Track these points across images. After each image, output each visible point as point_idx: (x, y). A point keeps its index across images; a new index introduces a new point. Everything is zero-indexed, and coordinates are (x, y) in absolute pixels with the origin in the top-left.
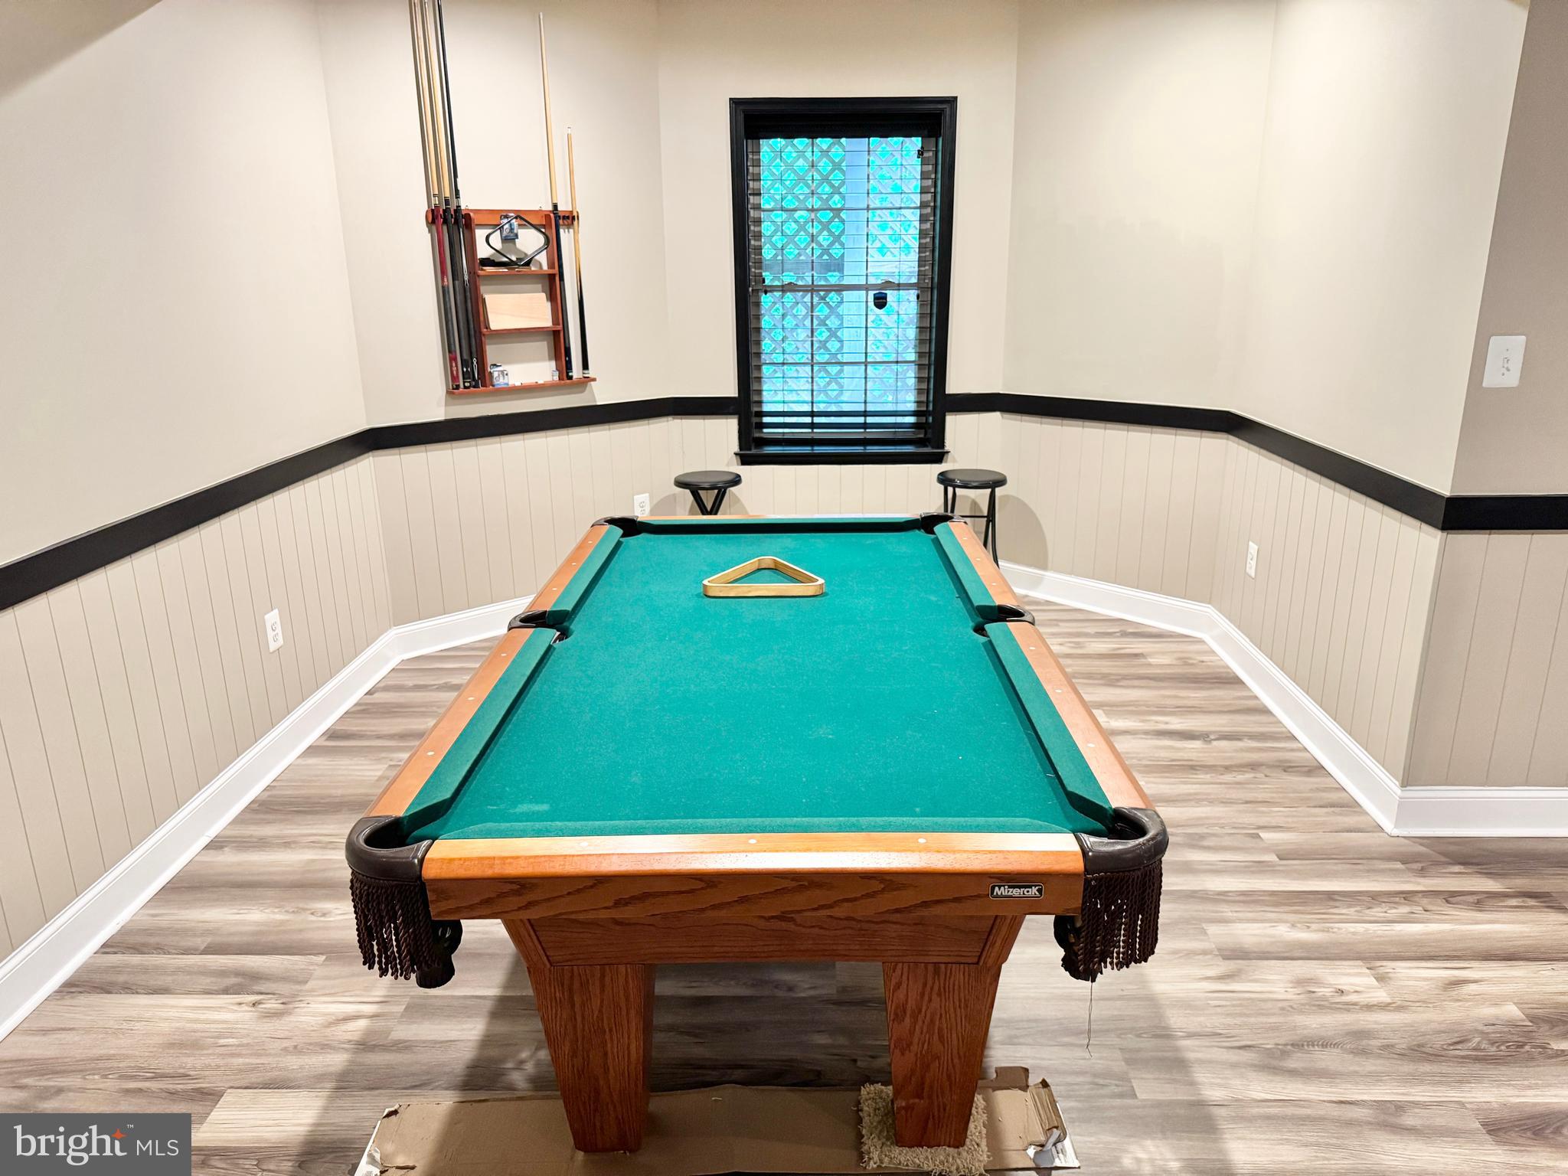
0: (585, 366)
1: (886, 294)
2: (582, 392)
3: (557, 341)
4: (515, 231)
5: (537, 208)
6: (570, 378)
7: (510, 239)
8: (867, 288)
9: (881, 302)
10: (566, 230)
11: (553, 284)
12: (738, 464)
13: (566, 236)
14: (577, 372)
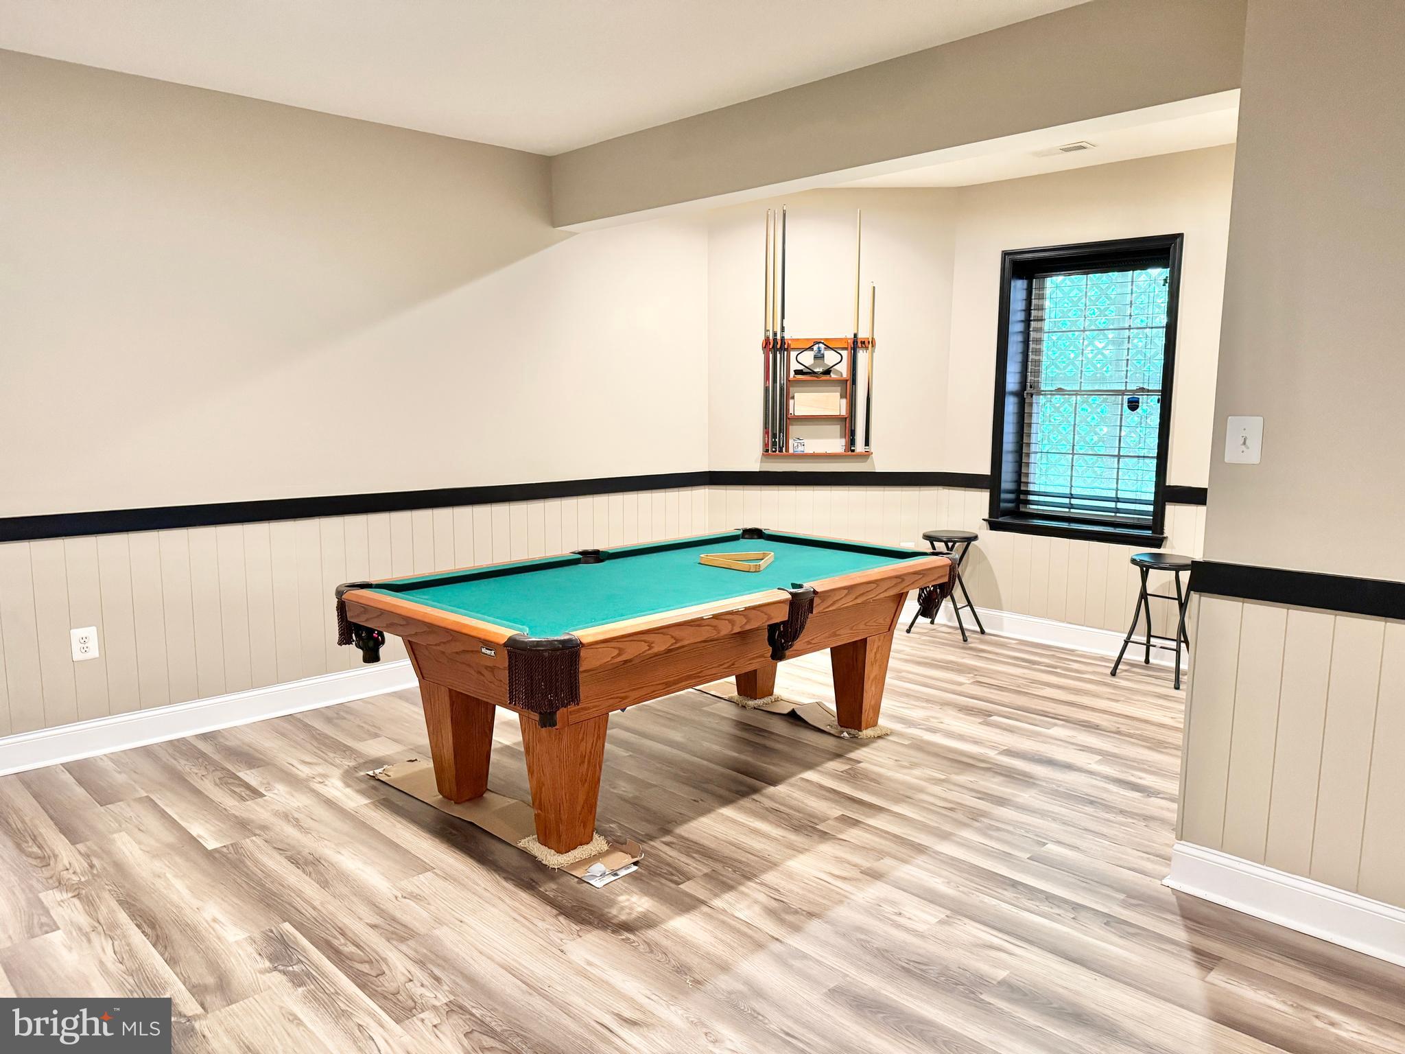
0: (867, 443)
1: (1139, 399)
2: (865, 462)
3: (847, 424)
4: (822, 352)
5: (844, 337)
6: (853, 451)
7: (819, 357)
8: (1122, 393)
9: (1133, 405)
10: (865, 351)
11: (848, 387)
12: (987, 529)
13: (862, 356)
14: (860, 446)
